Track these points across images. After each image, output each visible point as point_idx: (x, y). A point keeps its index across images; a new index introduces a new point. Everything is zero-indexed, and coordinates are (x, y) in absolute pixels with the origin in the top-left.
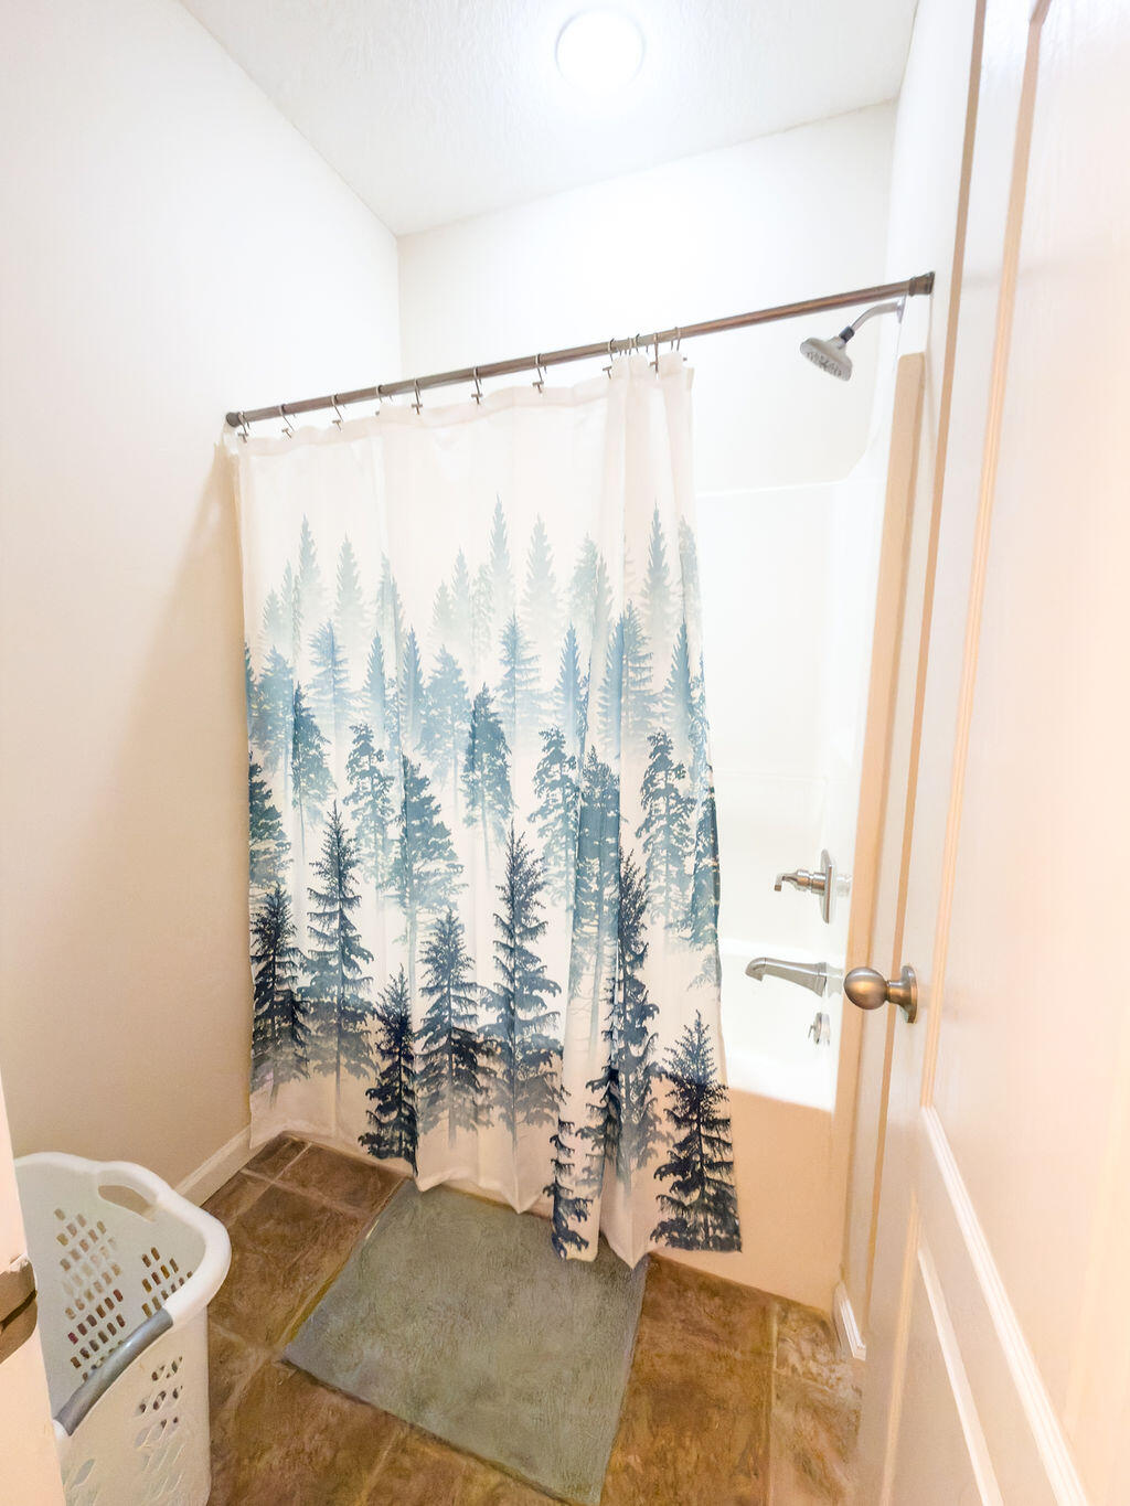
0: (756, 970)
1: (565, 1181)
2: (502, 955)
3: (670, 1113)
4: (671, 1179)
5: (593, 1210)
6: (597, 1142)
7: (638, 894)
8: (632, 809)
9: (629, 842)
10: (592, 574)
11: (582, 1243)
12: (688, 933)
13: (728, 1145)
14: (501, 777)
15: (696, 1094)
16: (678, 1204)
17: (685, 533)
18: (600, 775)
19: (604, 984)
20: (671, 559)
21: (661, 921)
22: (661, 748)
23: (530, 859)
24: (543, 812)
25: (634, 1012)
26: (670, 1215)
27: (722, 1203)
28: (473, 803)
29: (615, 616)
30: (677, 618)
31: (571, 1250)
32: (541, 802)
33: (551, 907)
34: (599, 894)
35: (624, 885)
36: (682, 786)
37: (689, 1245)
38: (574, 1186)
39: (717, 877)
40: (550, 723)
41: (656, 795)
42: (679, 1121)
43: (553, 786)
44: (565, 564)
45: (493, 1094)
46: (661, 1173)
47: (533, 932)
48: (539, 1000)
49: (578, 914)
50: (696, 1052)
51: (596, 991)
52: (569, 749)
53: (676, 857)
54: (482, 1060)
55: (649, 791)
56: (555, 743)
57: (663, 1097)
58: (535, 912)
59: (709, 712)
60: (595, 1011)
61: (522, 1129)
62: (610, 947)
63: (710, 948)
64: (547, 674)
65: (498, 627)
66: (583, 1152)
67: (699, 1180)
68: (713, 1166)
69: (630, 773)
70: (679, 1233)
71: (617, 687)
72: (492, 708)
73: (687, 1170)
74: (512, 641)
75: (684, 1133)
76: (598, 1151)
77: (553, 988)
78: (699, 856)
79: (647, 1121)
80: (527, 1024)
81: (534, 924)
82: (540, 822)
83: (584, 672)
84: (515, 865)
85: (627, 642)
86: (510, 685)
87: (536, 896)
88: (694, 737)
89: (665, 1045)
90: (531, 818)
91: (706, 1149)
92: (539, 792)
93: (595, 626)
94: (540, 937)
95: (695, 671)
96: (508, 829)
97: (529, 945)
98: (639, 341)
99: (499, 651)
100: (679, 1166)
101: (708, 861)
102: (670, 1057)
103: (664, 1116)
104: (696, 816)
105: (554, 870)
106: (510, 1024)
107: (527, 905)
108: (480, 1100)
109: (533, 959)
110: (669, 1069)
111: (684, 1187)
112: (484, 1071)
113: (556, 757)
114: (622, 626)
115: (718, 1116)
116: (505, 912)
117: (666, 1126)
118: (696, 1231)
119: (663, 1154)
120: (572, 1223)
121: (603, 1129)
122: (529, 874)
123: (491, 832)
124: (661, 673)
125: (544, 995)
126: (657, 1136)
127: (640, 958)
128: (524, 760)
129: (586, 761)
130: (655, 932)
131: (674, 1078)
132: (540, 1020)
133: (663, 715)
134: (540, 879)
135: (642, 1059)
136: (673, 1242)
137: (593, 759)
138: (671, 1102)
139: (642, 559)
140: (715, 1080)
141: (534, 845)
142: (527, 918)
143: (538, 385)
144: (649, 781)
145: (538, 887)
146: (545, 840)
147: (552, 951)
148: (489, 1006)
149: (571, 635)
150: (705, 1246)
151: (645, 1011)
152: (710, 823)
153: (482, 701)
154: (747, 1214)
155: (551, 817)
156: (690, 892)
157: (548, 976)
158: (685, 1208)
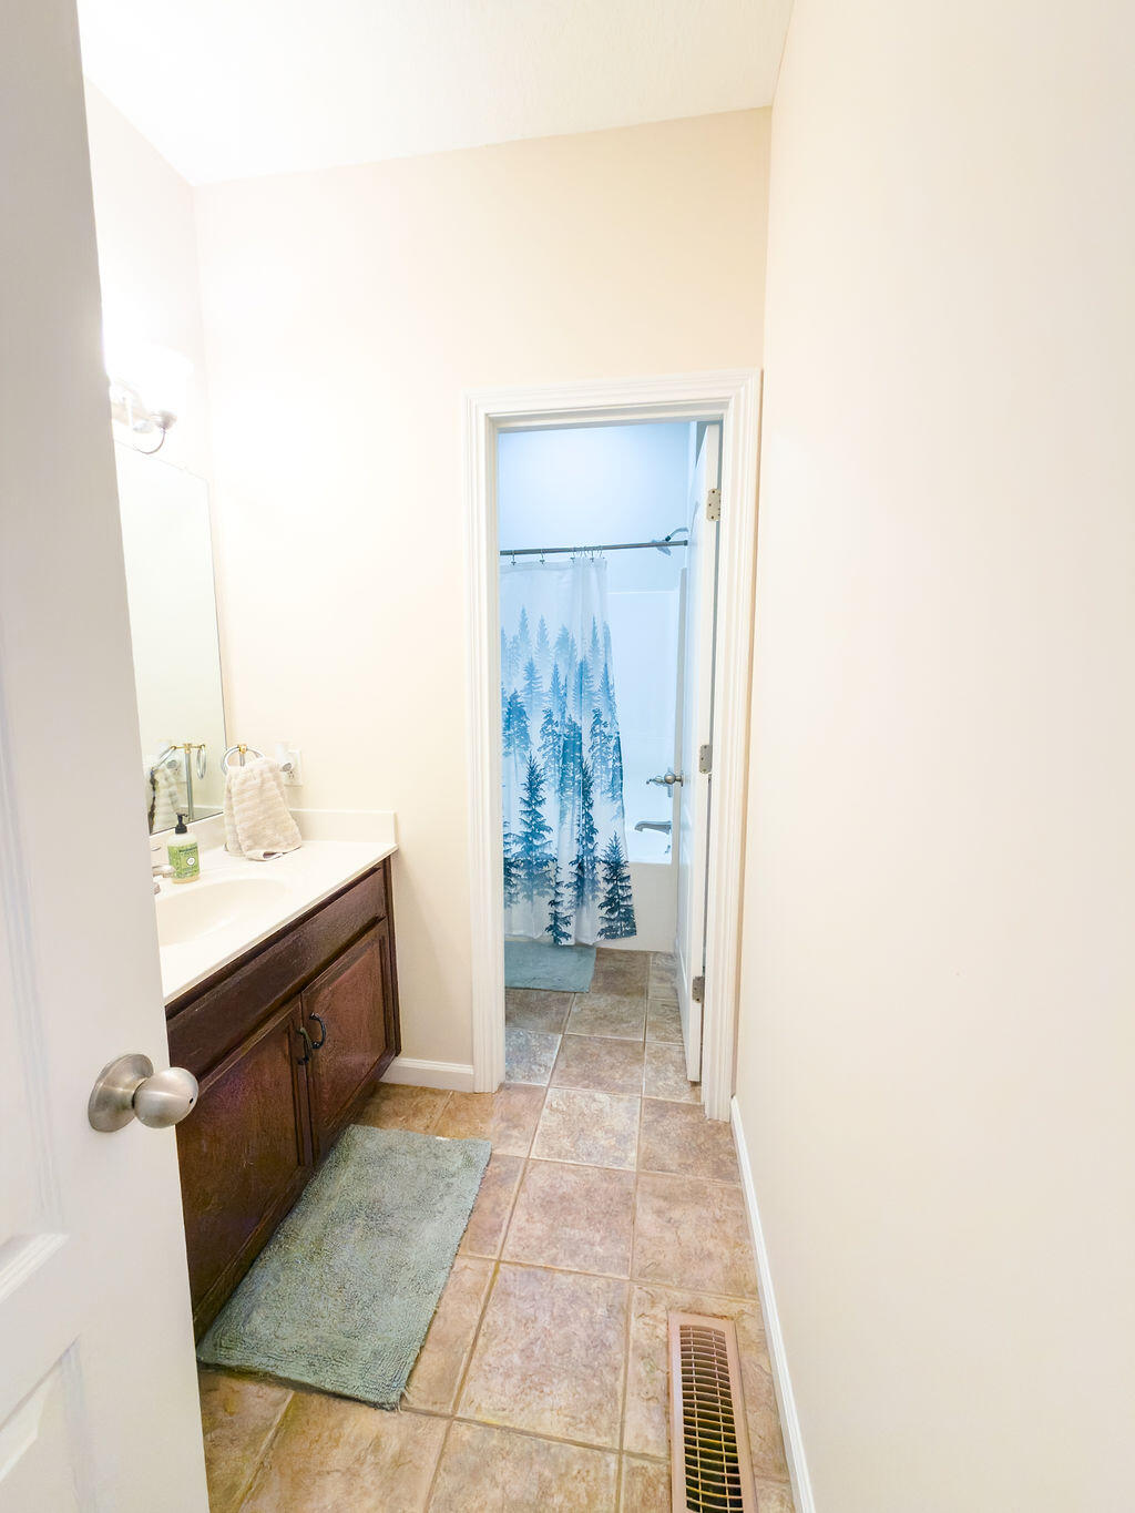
0: (641, 826)
1: (560, 909)
2: (524, 817)
3: (605, 879)
4: (605, 909)
5: (572, 920)
6: (575, 889)
7: (590, 777)
8: (587, 741)
9: (586, 754)
10: (565, 641)
11: (567, 936)
12: (610, 795)
13: (630, 887)
14: (524, 733)
15: (615, 867)
16: (610, 920)
17: (606, 627)
18: (574, 727)
19: (576, 818)
20: (600, 636)
21: (599, 791)
22: (597, 715)
23: (538, 769)
24: (544, 746)
25: (589, 833)
26: (606, 925)
27: (628, 917)
28: (509, 745)
29: (579, 659)
30: (603, 661)
31: (564, 942)
32: (543, 743)
33: (548, 792)
34: (573, 778)
35: (584, 773)
36: (606, 731)
37: (614, 937)
38: (563, 911)
39: (621, 770)
40: (547, 706)
41: (596, 735)
42: (608, 881)
43: (548, 735)
44: (553, 636)
45: (519, 887)
46: (601, 906)
47: (540, 803)
48: (542, 836)
49: (562, 790)
50: (615, 850)
51: (573, 821)
52: (555, 718)
53: (605, 761)
54: (513, 871)
55: (594, 734)
56: (549, 715)
57: (601, 871)
58: (541, 793)
59: (617, 700)
60: (572, 830)
61: (535, 898)
62: (579, 801)
63: (619, 803)
64: (546, 684)
65: (522, 663)
66: (568, 895)
67: (618, 906)
68: (623, 899)
69: (586, 726)
70: (610, 933)
71: (580, 688)
72: (519, 700)
73: (612, 903)
74: (531, 671)
75: (611, 885)
76: (575, 893)
77: (549, 830)
78: (614, 761)
79: (594, 882)
80: (537, 847)
81: (541, 799)
82: (543, 751)
83: (562, 682)
84: (532, 771)
85: (583, 672)
86: (530, 689)
87: (541, 786)
88: (611, 710)
89: (601, 849)
90: (539, 750)
91: (620, 892)
92: (542, 738)
93: (570, 663)
94: (543, 805)
95: (610, 680)
96: (528, 755)
97: (538, 809)
98: (586, 549)
99: (523, 673)
100: (609, 902)
101: (618, 764)
102: (604, 854)
103: (601, 880)
104: (613, 743)
105: (549, 774)
106: (530, 848)
107: (537, 791)
108: (513, 891)
109: (540, 816)
110: (603, 859)
111: (611, 911)
112: (514, 875)
113: (550, 722)
114: (581, 664)
115: (625, 875)
116: (526, 796)
117: (603, 885)
118: (617, 930)
119: (601, 897)
120: (564, 929)
121: (576, 883)
122: (538, 776)
123: (518, 758)
124: (597, 684)
125: (545, 833)
126: (599, 889)
127: (591, 805)
128: (535, 724)
129: (567, 721)
130: (596, 795)
131: (604, 862)
133: (598, 701)
134: (543, 778)
135: (592, 851)
136: (607, 937)
137: (570, 720)
138: (603, 874)
139: (589, 637)
140: (623, 859)
141: (540, 762)
142: (537, 796)
143: (542, 561)
144: (593, 729)
145: (542, 782)
146: (545, 760)
147: (549, 812)
148: (517, 843)
149: (556, 666)
150: (621, 936)
151: (593, 830)
152: (618, 747)
153: (514, 696)
154: (638, 918)
155: (547, 750)
156: (611, 777)
157: (546, 824)
158: (613, 920)
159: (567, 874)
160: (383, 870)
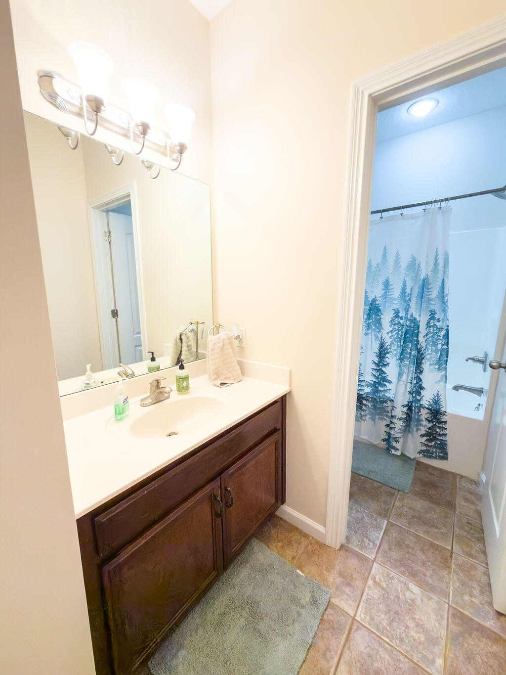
1: (393, 432)
2: (374, 372)
3: (426, 419)
4: (425, 438)
5: (401, 440)
6: (404, 422)
7: (423, 354)
8: (423, 329)
9: (421, 338)
10: (413, 266)
11: (396, 449)
12: (437, 367)
13: (446, 429)
14: (379, 322)
15: (436, 413)
17: (446, 255)
18: (414, 321)
19: (409, 378)
20: (441, 262)
21: (428, 363)
22: (433, 314)
23: (386, 345)
24: (392, 332)
25: (418, 388)
26: (424, 448)
27: (443, 447)
28: (368, 329)
29: (422, 277)
30: (441, 277)
31: (393, 452)
32: (391, 329)
33: (392, 359)
34: (410, 353)
35: (419, 351)
36: (439, 324)
37: (430, 457)
38: (395, 433)
39: (448, 352)
40: (396, 307)
41: (430, 327)
42: (429, 421)
43: (395, 324)
44: (405, 261)
45: (367, 412)
46: (422, 436)
47: (385, 365)
48: (385, 385)
49: (401, 359)
50: (437, 402)
51: (407, 379)
52: (401, 315)
53: (435, 344)
54: (364, 402)
55: (428, 325)
56: (397, 312)
57: (424, 414)
58: (387, 359)
59: (449, 304)
60: (406, 385)
61: (377, 420)
62: (413, 368)
63: (443, 373)
64: (396, 293)
65: (382, 279)
66: (399, 425)
67: (435, 439)
68: (440, 435)
69: (423, 321)
70: (427, 453)
71: (421, 296)
72: (377, 302)
73: (431, 435)
74: (387, 285)
75: (431, 425)
76: (404, 425)
77: (390, 382)
78: (442, 345)
79: (419, 420)
80: (381, 391)
81: (386, 363)
82: (390, 334)
83: (408, 291)
84: (382, 346)
85: (425, 285)
86: (385, 296)
87: (387, 355)
88: (444, 311)
89: (426, 400)
90: (388, 333)
91: (438, 430)
92: (391, 326)
93: (416, 279)
94: (387, 367)
95: (446, 292)
96: (380, 336)
97: (384, 369)
98: (436, 202)
99: (382, 286)
100: (427, 434)
101: (445, 347)
102: (428, 403)
103: (424, 420)
104: (443, 333)
105: (393, 348)
106: (376, 391)
107: (384, 357)
108: (363, 413)
109: (385, 373)
110: (427, 406)
111: (430, 440)
112: (365, 405)
113: (397, 316)
114: (424, 280)
115: (443, 420)
116: (376, 360)
117: (425, 423)
118: (433, 454)
119: (423, 431)
120: (394, 444)
121: (406, 419)
122: (386, 349)
123: (373, 337)
124: (435, 293)
125: (387, 384)
126: (422, 425)
127: (421, 372)
128: (387, 317)
129: (409, 317)
130: (426, 366)
131: (427, 409)
132: (385, 391)
133: (434, 304)
134: (389, 351)
135: (419, 401)
136: (424, 456)
137: (412, 316)
138: (426, 416)
139: (432, 262)
140: (443, 409)
141: (388, 340)
142: (384, 361)
143: (401, 214)
144: (428, 322)
145: (388, 353)
146: (391, 340)
147: (391, 371)
148: (368, 386)
149: (405, 282)
150: (435, 458)
151: (421, 388)
152: (447, 336)
153: (374, 300)
154: (451, 449)
155: (394, 333)
156: (439, 355)
157: (388, 378)
158: (429, 446)
159: (400, 411)
160: (281, 404)
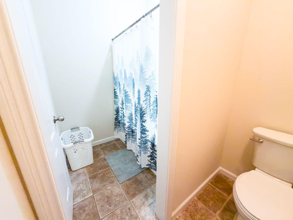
7: (143, 111)
8: (142, 98)
9: (142, 103)
12: (152, 119)
16: (150, 162)
21: (149, 117)
22: (148, 88)
23: (143, 109)
24: (146, 100)
32: (145, 99)
35: (141, 109)
43: (148, 96)
46: (148, 156)
47: (144, 122)
48: (145, 133)
50: (154, 139)
55: (146, 95)
58: (144, 118)
63: (156, 123)
67: (154, 159)
81: (145, 120)
82: (145, 102)
85: (141, 70)
87: (145, 115)
89: (149, 138)
90: (144, 101)
94: (145, 123)
100: (151, 156)
101: (156, 108)
102: (151, 139)
103: (149, 148)
105: (147, 111)
107: (143, 117)
110: (151, 141)
111: (151, 159)
117: (150, 150)
118: (152, 166)
119: (149, 154)
132: (146, 137)
133: (149, 82)
134: (145, 112)
136: (149, 167)
138: (150, 146)
142: (143, 119)
144: (146, 93)
145: (145, 114)
146: (146, 105)
150: (153, 169)
155: (147, 101)
157: (147, 129)
158: (152, 163)
